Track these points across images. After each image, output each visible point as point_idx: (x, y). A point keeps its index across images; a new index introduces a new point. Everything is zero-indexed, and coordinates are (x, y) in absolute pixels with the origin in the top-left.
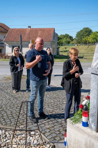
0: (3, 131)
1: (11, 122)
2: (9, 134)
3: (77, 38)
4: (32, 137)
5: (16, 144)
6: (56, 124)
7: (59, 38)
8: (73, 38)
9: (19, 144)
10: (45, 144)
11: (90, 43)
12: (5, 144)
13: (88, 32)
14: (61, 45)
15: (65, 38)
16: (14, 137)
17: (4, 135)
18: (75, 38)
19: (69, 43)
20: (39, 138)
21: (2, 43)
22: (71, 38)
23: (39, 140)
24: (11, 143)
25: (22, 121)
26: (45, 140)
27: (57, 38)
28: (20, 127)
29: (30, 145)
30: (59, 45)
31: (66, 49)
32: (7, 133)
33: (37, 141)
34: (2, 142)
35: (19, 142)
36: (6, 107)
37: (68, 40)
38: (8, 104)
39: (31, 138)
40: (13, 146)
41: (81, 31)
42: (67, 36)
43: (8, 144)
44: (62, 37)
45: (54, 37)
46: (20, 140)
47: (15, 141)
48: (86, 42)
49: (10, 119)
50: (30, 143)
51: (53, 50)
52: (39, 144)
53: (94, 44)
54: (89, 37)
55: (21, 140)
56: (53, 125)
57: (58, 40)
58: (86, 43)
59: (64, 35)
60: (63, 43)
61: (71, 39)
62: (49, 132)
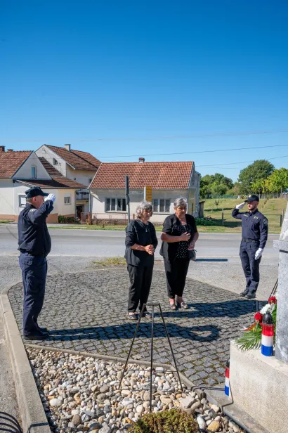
0: (102, 365)
1: (116, 349)
2: (113, 369)
3: (240, 182)
4: (159, 376)
5: (129, 389)
6: (205, 354)
7: (203, 183)
8: (233, 183)
9: (134, 389)
10: (187, 391)
11: (269, 192)
12: (107, 388)
13: (264, 169)
14: (206, 196)
15: (215, 183)
16: (123, 376)
17: (104, 372)
18: (236, 183)
19: (223, 192)
20: (173, 379)
21: (85, 193)
22: (227, 181)
23: (173, 383)
24: (118, 387)
25: (137, 346)
26: (185, 382)
27: (199, 183)
28: (133, 357)
29: (156, 392)
30: (204, 197)
31: (217, 205)
32: (109, 369)
33: (170, 384)
34: (101, 384)
35: (135, 386)
36: (103, 320)
37: (223, 186)
38: (105, 313)
39: (157, 378)
40: (122, 392)
41: (250, 167)
42: (219, 178)
43: (113, 388)
44: (207, 180)
45: (193, 180)
46: (135, 382)
47: (126, 383)
48: (261, 190)
49: (113, 342)
50: (156, 388)
51: (191, 207)
52: (173, 391)
53: (279, 196)
54: (267, 181)
55: (138, 383)
56: (198, 356)
57: (201, 187)
58: (261, 193)
59: (212, 177)
60: (210, 193)
61: (227, 185)
62: (193, 368)
